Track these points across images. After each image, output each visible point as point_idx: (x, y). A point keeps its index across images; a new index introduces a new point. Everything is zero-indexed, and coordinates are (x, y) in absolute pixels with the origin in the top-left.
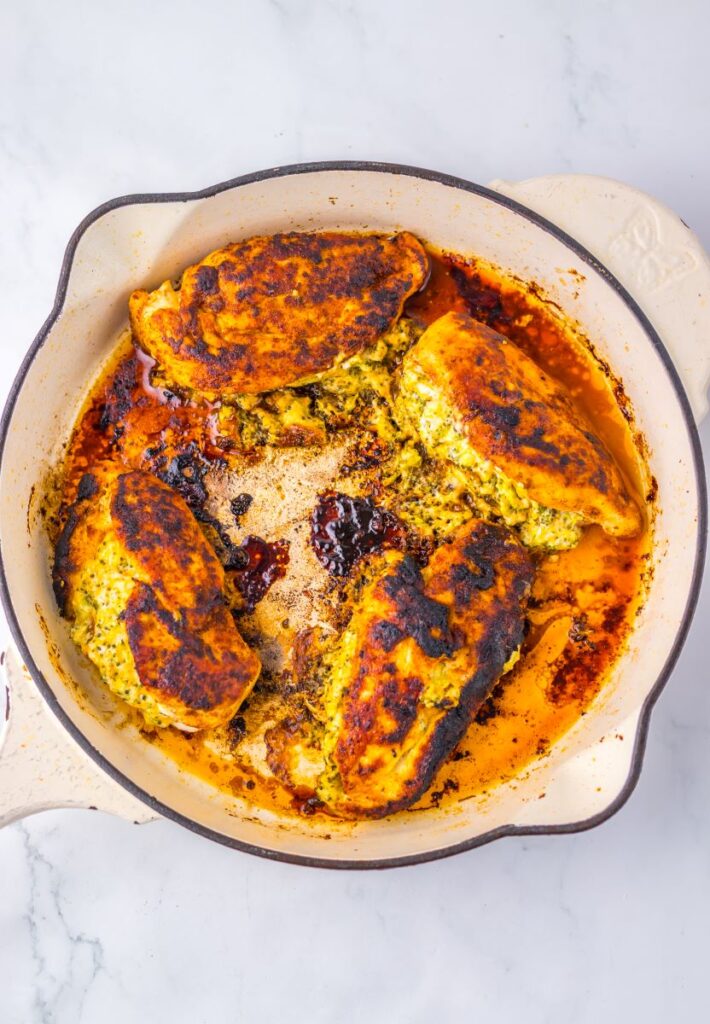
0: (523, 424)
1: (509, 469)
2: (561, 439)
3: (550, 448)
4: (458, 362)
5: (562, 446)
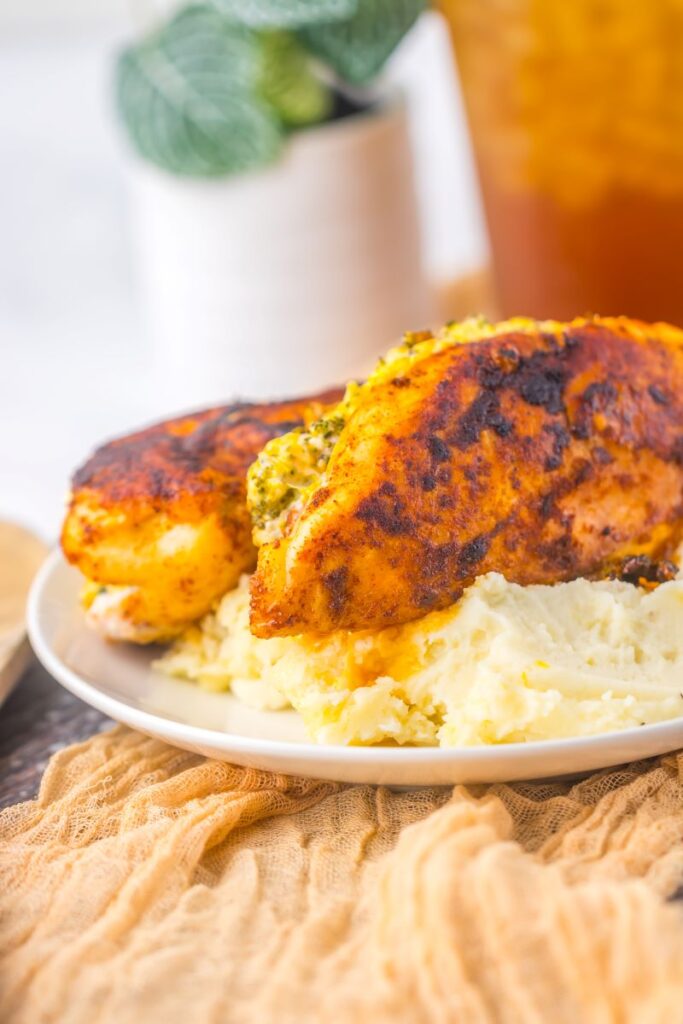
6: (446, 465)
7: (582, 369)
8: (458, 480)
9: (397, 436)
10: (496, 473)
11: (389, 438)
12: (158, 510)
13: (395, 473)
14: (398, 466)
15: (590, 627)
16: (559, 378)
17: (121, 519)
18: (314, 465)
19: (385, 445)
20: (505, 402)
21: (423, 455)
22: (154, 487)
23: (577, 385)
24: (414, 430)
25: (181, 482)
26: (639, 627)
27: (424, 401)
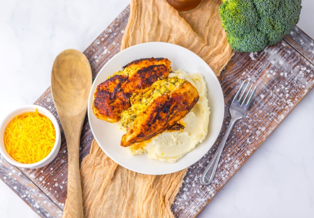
0: (163, 114)
1: (150, 107)
2: (156, 125)
3: (154, 121)
4: (185, 96)
5: (154, 125)
6: (150, 127)
7: (173, 104)
8: (152, 128)
9: (144, 125)
10: (158, 125)
11: (142, 125)
12: (107, 117)
13: (143, 131)
14: (143, 130)
15: (170, 140)
16: (169, 107)
17: (102, 116)
18: (131, 121)
19: (141, 126)
20: (160, 114)
21: (147, 127)
22: (107, 113)
23: (172, 107)
24: (146, 123)
25: (111, 113)
26: (178, 140)
27: (148, 118)
